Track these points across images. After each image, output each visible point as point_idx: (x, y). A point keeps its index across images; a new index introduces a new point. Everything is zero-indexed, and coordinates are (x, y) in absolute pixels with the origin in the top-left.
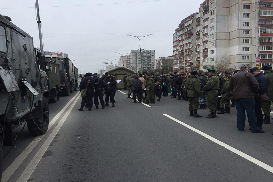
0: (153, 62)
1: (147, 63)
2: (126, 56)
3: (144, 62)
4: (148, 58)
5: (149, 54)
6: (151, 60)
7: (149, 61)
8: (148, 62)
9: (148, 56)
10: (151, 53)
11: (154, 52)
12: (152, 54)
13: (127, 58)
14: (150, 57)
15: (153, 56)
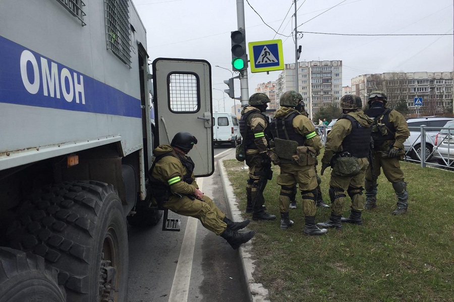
0: (337, 89)
1: (322, 93)
2: (269, 83)
3: (315, 89)
4: (327, 80)
5: (328, 70)
6: (333, 86)
7: (329, 89)
8: (326, 89)
9: (326, 76)
10: (333, 68)
11: (341, 65)
12: (334, 71)
13: (271, 86)
14: (331, 79)
15: (337, 75)
